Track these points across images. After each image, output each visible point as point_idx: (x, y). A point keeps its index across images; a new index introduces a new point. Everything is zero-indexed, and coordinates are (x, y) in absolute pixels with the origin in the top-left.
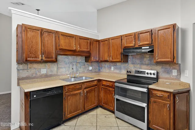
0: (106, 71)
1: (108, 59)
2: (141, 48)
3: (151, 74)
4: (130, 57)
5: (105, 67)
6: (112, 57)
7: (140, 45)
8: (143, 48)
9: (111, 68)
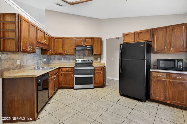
0: (56, 62)
1: (63, 52)
2: (86, 47)
3: (90, 61)
5: (55, 59)
6: (66, 51)
9: (61, 60)
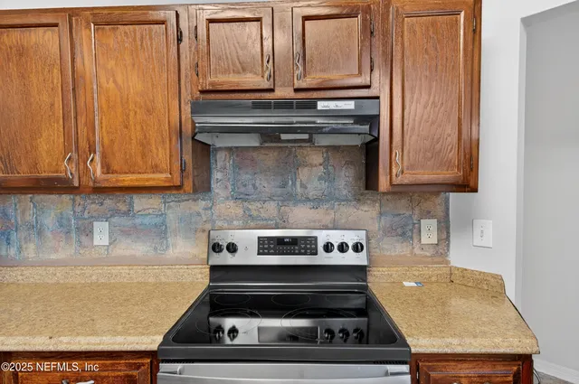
0: (53, 257)
1: (68, 170)
2: (309, 106)
3: (343, 248)
4: (221, 160)
5: (37, 230)
6: (104, 156)
7: (304, 85)
8: (321, 105)
9: (89, 232)
